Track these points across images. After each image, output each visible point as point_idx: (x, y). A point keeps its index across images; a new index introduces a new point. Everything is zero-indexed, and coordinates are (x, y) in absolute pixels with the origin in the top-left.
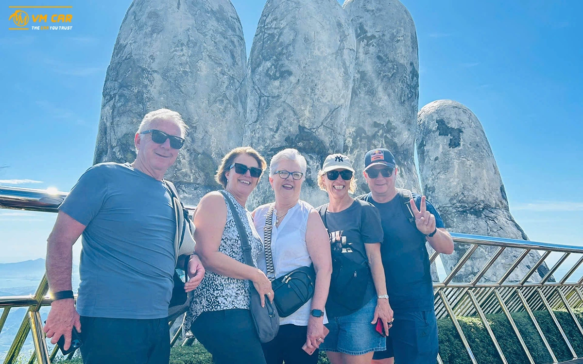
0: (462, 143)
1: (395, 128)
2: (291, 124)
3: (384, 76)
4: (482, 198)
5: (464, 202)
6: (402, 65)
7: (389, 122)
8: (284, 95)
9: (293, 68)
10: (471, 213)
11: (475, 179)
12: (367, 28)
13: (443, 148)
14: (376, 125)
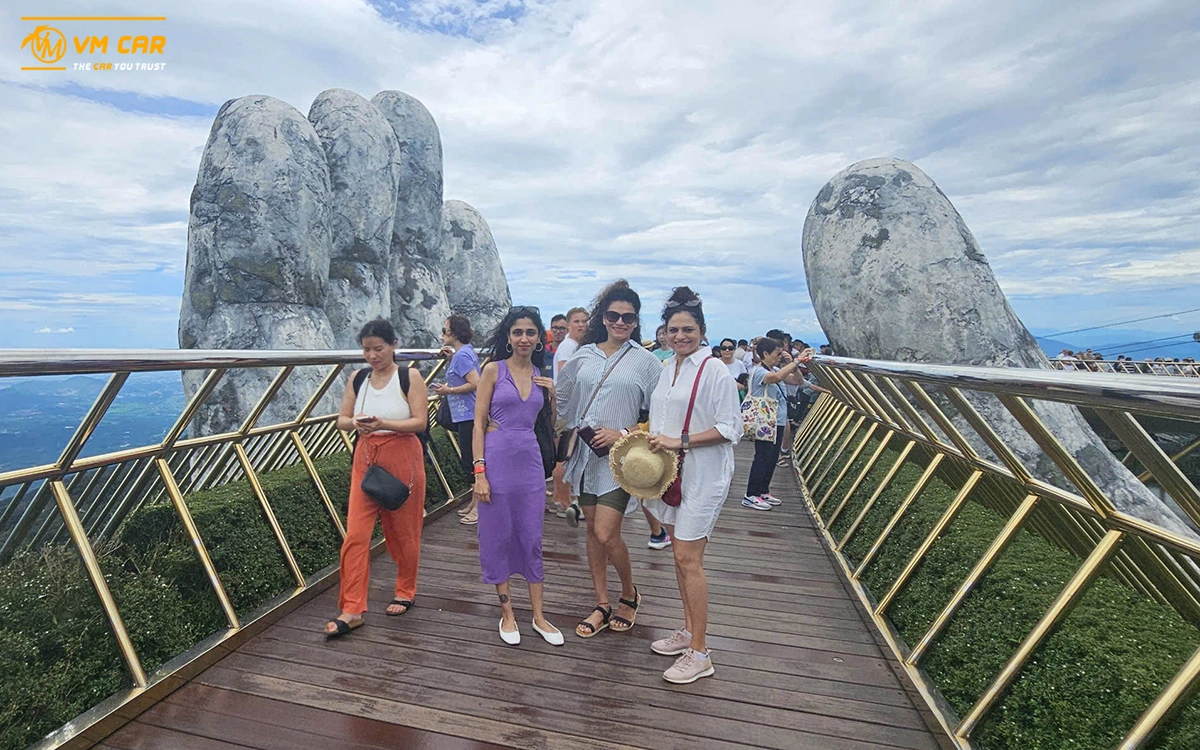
0: (474, 246)
1: (425, 234)
2: (347, 236)
3: (416, 183)
5: (477, 302)
6: (431, 173)
7: (420, 229)
8: (340, 207)
9: (349, 181)
10: (484, 312)
11: (486, 280)
13: (458, 250)
14: (408, 230)
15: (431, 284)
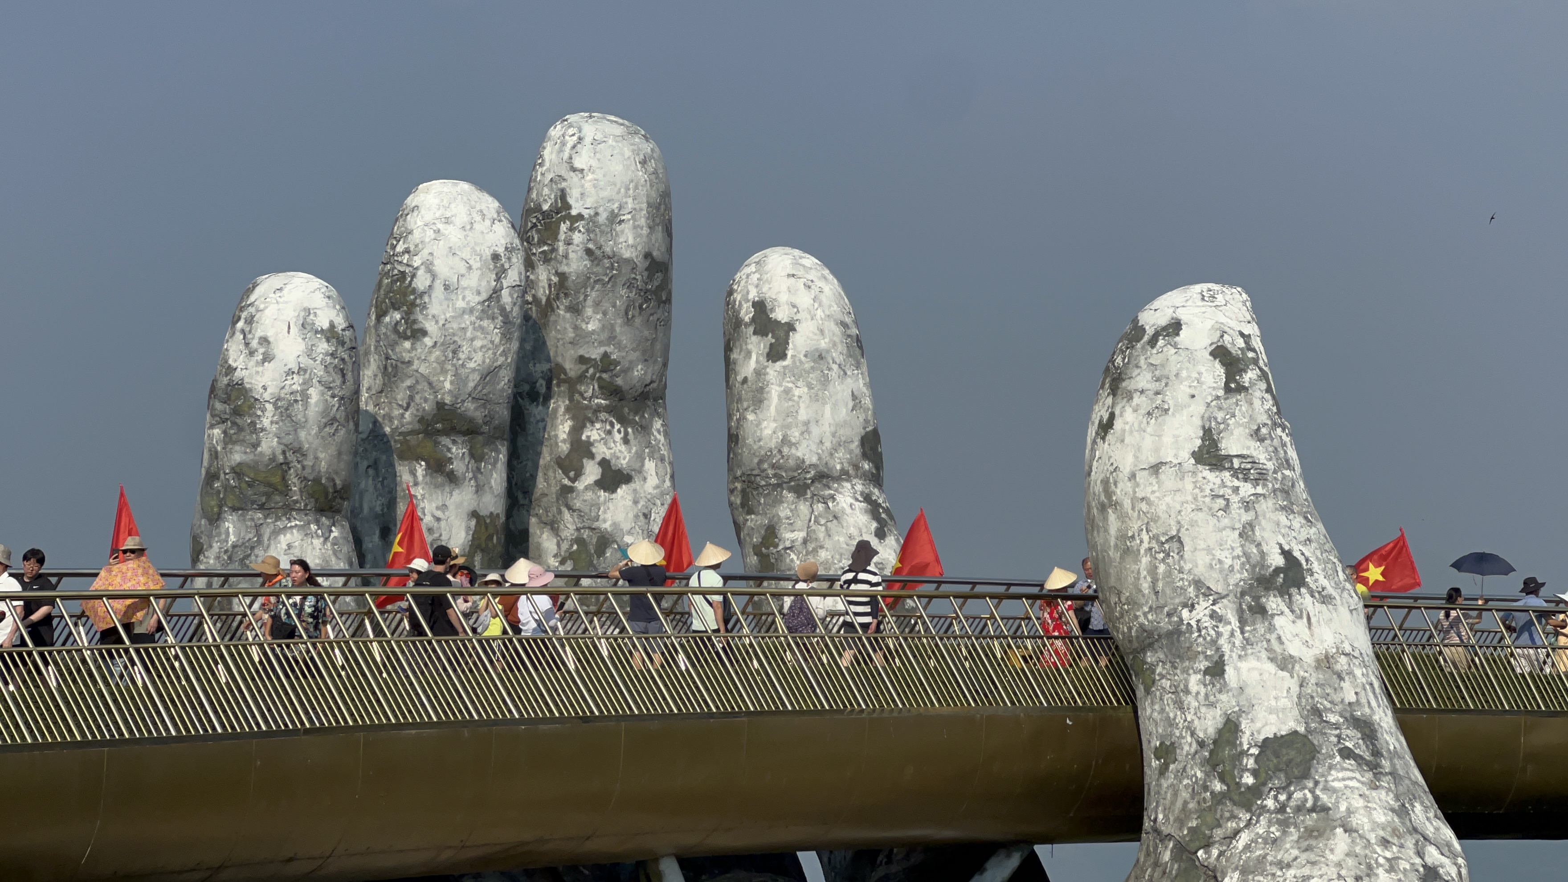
0: (790, 353)
1: (616, 363)
2: (426, 400)
3: (596, 282)
4: (814, 459)
5: (780, 468)
6: (627, 261)
7: (606, 355)
8: (416, 362)
9: (430, 326)
10: (790, 490)
11: (807, 423)
12: (571, 201)
13: (757, 362)
14: (582, 360)
15: (623, 448)
